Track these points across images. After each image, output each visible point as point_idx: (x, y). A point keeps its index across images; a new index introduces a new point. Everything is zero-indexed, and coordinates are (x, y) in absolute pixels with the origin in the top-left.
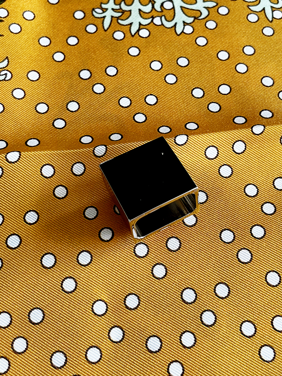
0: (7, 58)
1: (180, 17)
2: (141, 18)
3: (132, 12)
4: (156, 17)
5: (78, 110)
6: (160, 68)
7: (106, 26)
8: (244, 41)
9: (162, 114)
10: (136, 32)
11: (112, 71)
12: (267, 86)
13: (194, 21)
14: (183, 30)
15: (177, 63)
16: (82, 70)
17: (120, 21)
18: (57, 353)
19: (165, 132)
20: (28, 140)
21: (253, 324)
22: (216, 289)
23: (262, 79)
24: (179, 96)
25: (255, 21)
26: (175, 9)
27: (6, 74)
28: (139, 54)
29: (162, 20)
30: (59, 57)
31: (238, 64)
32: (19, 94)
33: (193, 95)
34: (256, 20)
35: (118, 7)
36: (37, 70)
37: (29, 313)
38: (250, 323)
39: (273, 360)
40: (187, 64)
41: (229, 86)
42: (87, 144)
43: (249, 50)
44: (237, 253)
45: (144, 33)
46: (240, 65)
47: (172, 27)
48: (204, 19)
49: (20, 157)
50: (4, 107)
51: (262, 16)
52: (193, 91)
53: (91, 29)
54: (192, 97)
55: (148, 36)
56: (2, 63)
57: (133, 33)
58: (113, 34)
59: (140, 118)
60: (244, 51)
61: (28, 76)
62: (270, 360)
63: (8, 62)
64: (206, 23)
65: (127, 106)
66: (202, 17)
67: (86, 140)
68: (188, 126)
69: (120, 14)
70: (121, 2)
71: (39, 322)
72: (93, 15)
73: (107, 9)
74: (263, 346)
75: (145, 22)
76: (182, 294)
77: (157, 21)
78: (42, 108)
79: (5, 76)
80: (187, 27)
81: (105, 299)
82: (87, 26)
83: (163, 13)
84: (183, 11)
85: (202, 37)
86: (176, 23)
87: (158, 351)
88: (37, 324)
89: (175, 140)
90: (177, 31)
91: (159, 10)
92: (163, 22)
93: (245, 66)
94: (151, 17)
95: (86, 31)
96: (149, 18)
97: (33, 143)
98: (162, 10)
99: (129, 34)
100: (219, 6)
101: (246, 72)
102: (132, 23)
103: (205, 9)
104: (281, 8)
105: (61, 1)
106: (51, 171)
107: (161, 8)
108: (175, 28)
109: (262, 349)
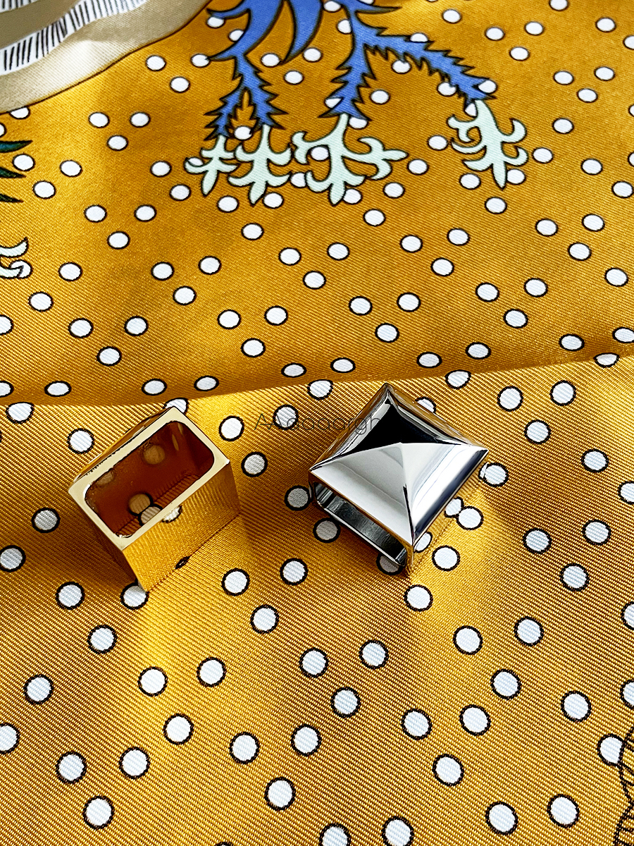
0: (26, 239)
1: (340, 174)
2: (271, 175)
3: (255, 164)
4: (296, 173)
5: (144, 332)
6: (296, 261)
7: (207, 188)
8: (451, 220)
9: (293, 341)
10: (259, 199)
11: (210, 265)
12: (485, 301)
13: (363, 182)
14: (343, 197)
15: (328, 254)
16: (158, 264)
17: (232, 180)
18: (69, 756)
19: (293, 375)
20: (50, 384)
21: (425, 716)
22: (364, 652)
23: (478, 287)
24: (326, 310)
25: (473, 187)
26: (332, 161)
27: (21, 268)
28: (260, 237)
29: (308, 179)
30: (119, 240)
31: (437, 259)
32: (41, 302)
33: (351, 310)
34: (476, 186)
35: (230, 155)
36: (77, 263)
37: (27, 684)
38: (421, 715)
39: (458, 782)
40: (344, 256)
41: (418, 297)
42: (154, 395)
43: (458, 237)
44: (406, 593)
45: (273, 200)
46: (439, 261)
47: (323, 191)
48: (381, 179)
49: (31, 413)
50: (12, 324)
51: (487, 178)
52: (353, 302)
53: (180, 192)
54: (351, 313)
55: (280, 206)
56: (16, 248)
57: (253, 200)
58: (218, 201)
59: (253, 348)
60: (450, 238)
61: (61, 272)
62: (453, 782)
63: (27, 246)
64: (384, 187)
65: (232, 326)
66: (379, 176)
67: (154, 387)
68: (337, 366)
69: (233, 168)
70: (237, 147)
71: (43, 699)
72: (185, 169)
73: (210, 159)
74: (442, 757)
75: (276, 181)
76: (303, 660)
77: (298, 180)
78: (81, 328)
79: (19, 270)
80: (350, 192)
81: (164, 667)
82: (173, 188)
83: (310, 167)
84: (345, 164)
85: (376, 210)
86: (331, 185)
87: (251, 761)
88: (38, 703)
89: (308, 388)
90: (332, 199)
91: (303, 161)
92: (308, 182)
93: (449, 263)
94: (288, 174)
95: (171, 196)
96: (284, 175)
97: (58, 389)
98: (308, 162)
99: (246, 202)
100: (410, 158)
101: (450, 274)
102: (254, 183)
103: (384, 162)
104: (523, 165)
105: (130, 144)
106: (86, 440)
107: (306, 157)
108: (329, 193)
109: (439, 762)
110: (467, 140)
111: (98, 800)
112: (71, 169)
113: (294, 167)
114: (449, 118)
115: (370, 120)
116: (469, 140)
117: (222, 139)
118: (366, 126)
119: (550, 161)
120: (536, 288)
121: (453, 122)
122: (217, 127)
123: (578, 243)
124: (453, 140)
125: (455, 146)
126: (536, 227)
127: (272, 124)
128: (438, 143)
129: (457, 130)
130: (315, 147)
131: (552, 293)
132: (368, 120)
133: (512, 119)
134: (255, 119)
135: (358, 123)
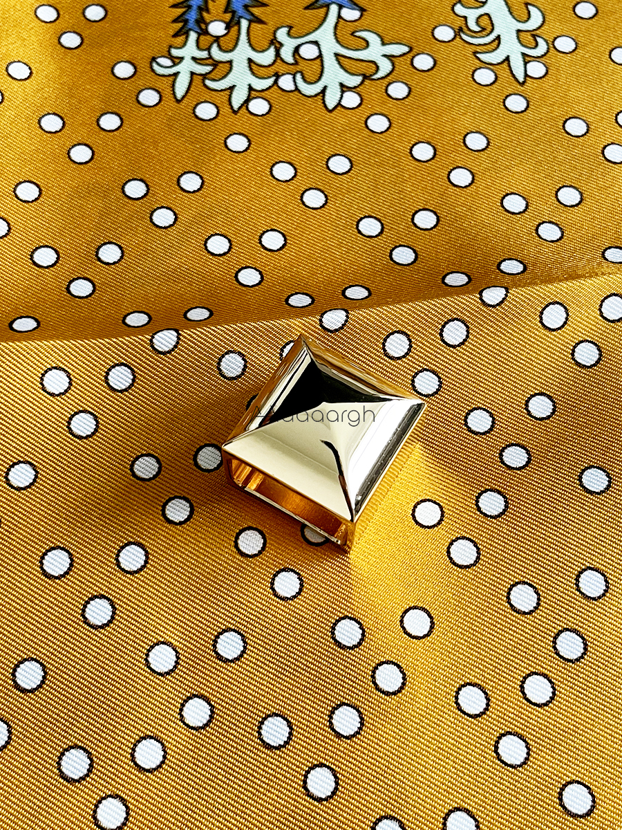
1: (334, 75)
2: (254, 77)
3: (234, 64)
4: (283, 74)
5: (119, 260)
6: (291, 177)
7: (180, 92)
8: (466, 122)
9: (295, 269)
10: (242, 105)
11: (191, 182)
12: (513, 213)
13: (362, 83)
14: (340, 101)
15: (328, 168)
16: (130, 181)
17: (208, 82)
18: (72, 751)
19: (300, 306)
20: (15, 320)
21: (482, 690)
22: (405, 620)
23: (504, 198)
24: (330, 232)
25: (489, 83)
26: (324, 60)
28: (247, 149)
29: (297, 81)
30: (80, 154)
31: (454, 168)
33: (360, 232)
34: (491, 82)
35: (204, 54)
36: (35, 181)
37: (15, 670)
38: (477, 689)
39: (524, 763)
40: (347, 170)
41: (435, 213)
42: (138, 327)
43: (476, 142)
44: (449, 548)
45: (259, 106)
46: (457, 170)
47: (316, 95)
48: (383, 78)
51: (504, 72)
52: (361, 222)
53: (149, 97)
54: (359, 235)
55: (267, 113)
57: (236, 107)
58: (195, 108)
59: (249, 277)
60: (467, 143)
61: (17, 192)
62: (519, 763)
64: (387, 87)
65: (222, 252)
66: (380, 75)
67: (136, 320)
68: (349, 293)
69: (209, 68)
70: (212, 44)
72: (153, 71)
73: (182, 59)
74: (503, 735)
75: (260, 84)
76: (335, 629)
77: (286, 82)
78: (45, 257)
80: (348, 95)
81: (173, 641)
82: (140, 92)
83: (299, 68)
84: (339, 63)
85: (380, 114)
86: (325, 88)
88: (30, 691)
89: (321, 321)
90: (327, 103)
91: (290, 60)
92: (298, 85)
93: (468, 173)
94: (274, 76)
95: (139, 102)
96: (270, 77)
97: (25, 324)
98: (296, 61)
99: (228, 108)
100: (414, 52)
101: (470, 184)
102: (234, 86)
103: (385, 59)
104: (543, 56)
105: (85, 41)
106: (62, 381)
107: (294, 56)
108: (324, 96)
109: (501, 742)
110: (477, 29)
112: (19, 71)
113: (279, 67)
114: (455, 4)
115: (365, 10)
116: (480, 29)
117: (193, 36)
118: (360, 18)
119: (574, 50)
120: (569, 196)
121: (459, 9)
122: (186, 21)
123: (612, 143)
124: (461, 29)
125: (464, 37)
126: (564, 126)
127: (249, 17)
128: (444, 33)
129: (465, 18)
130: (303, 44)
131: (588, 201)
132: (362, 10)
133: (527, 4)
134: (230, 12)
135: (350, 14)
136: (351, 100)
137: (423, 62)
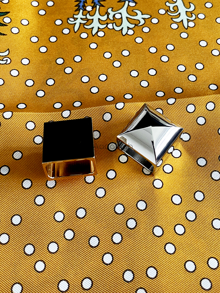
0: (8, 49)
1: (126, 23)
2: (100, 24)
3: (94, 20)
4: (109, 23)
5: (53, 84)
6: (110, 57)
7: (76, 30)
8: (168, 41)
9: (109, 87)
10: (96, 33)
11: (78, 59)
12: (181, 71)
13: (135, 27)
14: (127, 32)
15: (122, 54)
16: (58, 58)
17: (85, 26)
18: (28, 245)
19: (110, 101)
20: (19, 104)
21: (161, 228)
22: (138, 204)
23: (178, 66)
24: (121, 75)
26: (123, 19)
27: (7, 60)
28: (96, 48)
29: (114, 26)
30: (43, 50)
31: (163, 56)
32: (14, 73)
33: (131, 75)
34: (177, 28)
35: (84, 17)
36: (28, 58)
37: (12, 218)
38: (160, 228)
39: (174, 253)
40: (128, 55)
41: (156, 70)
42: (58, 108)
43: (170, 47)
44: (153, 182)
45: (101, 34)
47: (119, 30)
48: (141, 25)
49: (12, 115)
50: (4, 82)
51: (181, 25)
52: (131, 72)
53: (66, 31)
55: (104, 36)
56: (5, 53)
57: (94, 34)
58: (80, 35)
59: (94, 90)
60: (167, 48)
61: (22, 62)
62: (172, 253)
63: (9, 52)
64: (142, 29)
65: (86, 82)
68: (126, 96)
69: (86, 22)
70: (87, 14)
71: (18, 224)
72: (68, 22)
73: (77, 18)
74: (168, 243)
75: (102, 27)
76: (115, 208)
77: (110, 26)
78: (30, 83)
80: (130, 30)
81: (63, 211)
82: (63, 29)
83: (114, 21)
84: (128, 20)
85: (139, 37)
86: (123, 28)
87: (96, 247)
88: (16, 225)
89: (116, 106)
90: (123, 33)
93: (167, 57)
94: (106, 24)
95: (63, 33)
96: (105, 24)
97: (22, 106)
98: (114, 19)
99: (91, 35)
100: (152, 17)
101: (168, 61)
102: (93, 27)
103: (142, 19)
104: (194, 20)
105: (47, 13)
106: (33, 125)
107: (113, 18)
108: (122, 31)
109: (167, 245)
111: (40, 261)
112: (25, 22)
113: (108, 21)
114: (166, 2)
115: (137, 3)
116: (174, 11)
117: (81, 11)
118: (135, 6)
119: (204, 18)
120: (200, 66)
121: (167, 4)
122: (79, 6)
123: (215, 49)
124: (168, 11)
125: (169, 13)
126: (199, 43)
127: (100, 5)
128: (162, 12)
129: (169, 7)
130: (116, 14)
131: (205, 68)
132: (136, 3)
133: (190, 3)
134: (93, 3)
135: (132, 4)
136: (131, 32)
137: (155, 21)
